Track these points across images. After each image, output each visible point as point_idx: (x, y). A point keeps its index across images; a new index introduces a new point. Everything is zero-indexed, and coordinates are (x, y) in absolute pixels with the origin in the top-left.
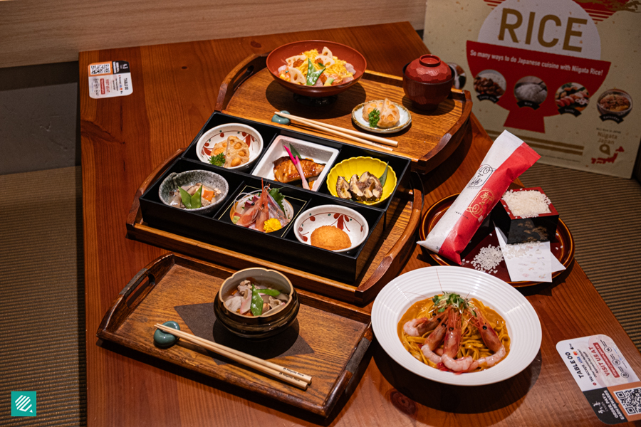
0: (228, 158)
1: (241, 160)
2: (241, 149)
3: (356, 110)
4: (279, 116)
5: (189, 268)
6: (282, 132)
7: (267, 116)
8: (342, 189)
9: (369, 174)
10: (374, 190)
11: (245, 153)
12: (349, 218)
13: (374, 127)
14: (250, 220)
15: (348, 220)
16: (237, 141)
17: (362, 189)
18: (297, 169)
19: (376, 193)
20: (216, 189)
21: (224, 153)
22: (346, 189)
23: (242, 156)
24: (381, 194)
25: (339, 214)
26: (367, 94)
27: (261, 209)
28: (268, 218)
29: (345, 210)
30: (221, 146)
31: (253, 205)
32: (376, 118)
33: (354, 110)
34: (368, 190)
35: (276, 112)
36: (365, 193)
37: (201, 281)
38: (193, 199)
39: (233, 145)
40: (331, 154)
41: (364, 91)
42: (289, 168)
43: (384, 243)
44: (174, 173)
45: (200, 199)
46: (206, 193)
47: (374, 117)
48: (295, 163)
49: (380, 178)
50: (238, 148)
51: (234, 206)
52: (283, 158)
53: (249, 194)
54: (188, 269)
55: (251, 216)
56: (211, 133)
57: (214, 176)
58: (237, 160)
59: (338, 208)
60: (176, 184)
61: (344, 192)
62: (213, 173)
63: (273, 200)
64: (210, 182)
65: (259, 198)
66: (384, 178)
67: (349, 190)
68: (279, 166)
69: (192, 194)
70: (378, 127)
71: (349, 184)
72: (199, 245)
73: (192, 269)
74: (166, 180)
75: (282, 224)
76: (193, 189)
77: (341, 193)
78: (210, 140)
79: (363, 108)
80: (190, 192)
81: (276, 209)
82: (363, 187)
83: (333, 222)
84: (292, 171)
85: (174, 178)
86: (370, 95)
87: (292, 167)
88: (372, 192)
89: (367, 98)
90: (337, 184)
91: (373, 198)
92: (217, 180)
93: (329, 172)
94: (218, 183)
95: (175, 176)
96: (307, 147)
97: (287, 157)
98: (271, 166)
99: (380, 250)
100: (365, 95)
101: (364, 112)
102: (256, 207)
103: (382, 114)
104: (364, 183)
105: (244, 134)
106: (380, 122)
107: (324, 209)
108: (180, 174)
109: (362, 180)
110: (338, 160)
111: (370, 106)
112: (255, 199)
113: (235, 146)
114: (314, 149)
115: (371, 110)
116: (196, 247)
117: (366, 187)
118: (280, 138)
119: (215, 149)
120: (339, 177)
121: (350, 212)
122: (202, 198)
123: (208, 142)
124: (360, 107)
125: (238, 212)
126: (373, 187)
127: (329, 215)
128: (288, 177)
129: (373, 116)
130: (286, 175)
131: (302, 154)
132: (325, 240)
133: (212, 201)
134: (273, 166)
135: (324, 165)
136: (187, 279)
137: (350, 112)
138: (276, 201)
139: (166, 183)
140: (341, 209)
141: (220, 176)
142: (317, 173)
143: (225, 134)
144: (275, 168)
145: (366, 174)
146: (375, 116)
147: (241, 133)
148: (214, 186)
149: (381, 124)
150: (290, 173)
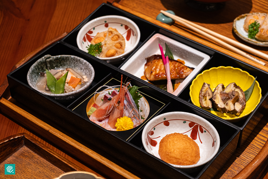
0: (104, 48)
1: (116, 52)
2: (118, 41)
3: (238, 19)
4: (164, 15)
5: (36, 153)
6: (160, 31)
7: (154, 14)
8: (204, 96)
9: (235, 86)
10: (236, 103)
11: (121, 45)
12: (204, 130)
13: (252, 38)
14: (104, 115)
15: (202, 132)
16: (115, 33)
17: (225, 100)
18: (165, 69)
19: (238, 107)
20: (84, 77)
21: (103, 43)
22: (208, 98)
23: (117, 48)
24: (243, 109)
25: (194, 123)
26: (254, 6)
27: (117, 105)
28: (122, 115)
29: (200, 121)
30: (102, 35)
31: (110, 99)
32: (255, 30)
33: (236, 19)
34: (230, 103)
35: (162, 11)
36: (227, 104)
37: (41, 169)
38: (57, 83)
39: (111, 37)
40: (202, 59)
41: (252, 3)
42: (159, 67)
43: (236, 161)
44: (48, 56)
45: (64, 85)
46: (72, 80)
47: (253, 29)
48: (165, 63)
49: (246, 91)
50: (115, 40)
51: (94, 97)
52: (155, 55)
53: (110, 87)
54: (34, 153)
55: (105, 110)
56: (95, 22)
57: (85, 63)
58: (112, 51)
59: (194, 117)
60: (49, 65)
61: (206, 100)
62: (85, 61)
63: (131, 97)
64: (81, 69)
65: (118, 93)
66: (250, 92)
67: (211, 100)
68: (150, 63)
69: (58, 79)
70: (256, 39)
71: (213, 93)
72: (51, 131)
73: (38, 154)
74: (39, 61)
75: (135, 124)
76: (60, 73)
77: (203, 100)
78: (94, 29)
79: (245, 19)
80: (56, 77)
81: (132, 107)
82: (226, 98)
83: (187, 131)
84: (160, 70)
85: (48, 60)
86: (256, 7)
87: (161, 66)
88: (234, 105)
89: (253, 9)
90: (201, 91)
91: (234, 112)
92: (87, 68)
93: (195, 77)
94: (88, 71)
95: (49, 58)
96: (181, 49)
97: (158, 56)
98: (143, 62)
99: (230, 168)
100: (251, 7)
101: (245, 22)
102: (111, 103)
103: (262, 27)
104: (228, 94)
105: (126, 27)
106: (258, 34)
107: (180, 115)
108: (54, 57)
109: (227, 91)
110: (207, 67)
111: (252, 18)
112: (114, 94)
113: (113, 37)
114: (187, 52)
115: (252, 22)
116: (48, 131)
117: (229, 99)
118: (157, 36)
119: (97, 38)
120: (204, 84)
121: (205, 124)
122: (66, 84)
123: (92, 30)
124: (243, 17)
125: (97, 103)
126: (237, 100)
127: (185, 122)
128: (155, 75)
129: (253, 27)
130: (154, 73)
131: (175, 55)
132: (172, 150)
133: (76, 88)
134: (146, 62)
135: (193, 69)
136: (30, 164)
137: (232, 21)
138: (134, 99)
139: (39, 64)
140: (197, 119)
141: (90, 65)
142: (184, 76)
143: (109, 24)
144: (146, 65)
145: (232, 85)
146: (255, 28)
147: (124, 26)
148: (84, 74)
149: (259, 37)
150: (157, 72)
